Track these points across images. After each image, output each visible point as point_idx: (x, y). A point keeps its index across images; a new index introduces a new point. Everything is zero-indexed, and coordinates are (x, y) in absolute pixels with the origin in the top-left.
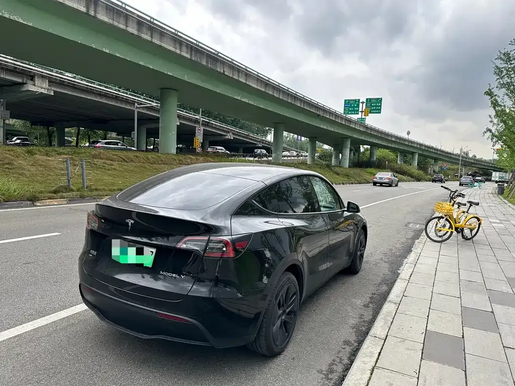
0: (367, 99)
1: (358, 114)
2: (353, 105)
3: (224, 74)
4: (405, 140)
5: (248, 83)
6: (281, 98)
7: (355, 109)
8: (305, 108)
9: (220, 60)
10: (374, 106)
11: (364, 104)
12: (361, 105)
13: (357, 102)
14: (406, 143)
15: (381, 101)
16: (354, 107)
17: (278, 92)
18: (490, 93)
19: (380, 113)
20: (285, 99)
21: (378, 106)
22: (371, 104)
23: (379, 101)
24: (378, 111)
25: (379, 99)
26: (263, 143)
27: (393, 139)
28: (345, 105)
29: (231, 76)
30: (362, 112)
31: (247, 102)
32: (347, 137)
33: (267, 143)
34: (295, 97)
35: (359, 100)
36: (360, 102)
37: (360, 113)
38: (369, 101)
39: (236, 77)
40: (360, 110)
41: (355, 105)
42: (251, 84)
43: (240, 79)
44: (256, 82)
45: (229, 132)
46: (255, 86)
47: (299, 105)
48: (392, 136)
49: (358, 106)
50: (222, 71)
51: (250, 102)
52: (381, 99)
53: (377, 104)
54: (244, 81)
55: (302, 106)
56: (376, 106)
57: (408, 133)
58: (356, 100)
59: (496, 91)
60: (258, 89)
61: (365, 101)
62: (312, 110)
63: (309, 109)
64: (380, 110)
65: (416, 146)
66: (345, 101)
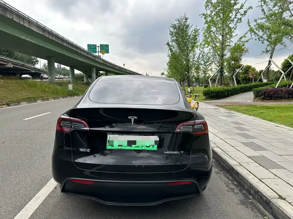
0: (100, 45)
1: (96, 53)
2: (93, 48)
3: (12, 20)
4: (123, 68)
5: (31, 28)
6: (54, 39)
7: (94, 50)
8: (70, 47)
9: (9, 10)
10: (105, 49)
11: (99, 48)
12: (97, 48)
13: (95, 46)
14: (124, 70)
15: (108, 46)
16: (93, 49)
17: (52, 36)
18: (168, 44)
19: (108, 53)
20: (56, 41)
21: (107, 49)
22: (103, 47)
23: (107, 46)
24: (108, 52)
25: (107, 45)
26: (35, 70)
27: (117, 68)
28: (88, 47)
29: (18, 21)
30: (98, 52)
31: (30, 41)
32: (94, 66)
33: (38, 70)
34: (63, 40)
35: (96, 45)
36: (97, 46)
37: (97, 53)
38: (102, 46)
39: (22, 23)
40: (97, 51)
41: (94, 48)
42: (33, 29)
43: (25, 25)
44: (36, 28)
45: (9, 63)
46: (36, 31)
47: (66, 45)
48: (117, 66)
49: (96, 49)
50: (11, 18)
51: (32, 41)
52: (108, 45)
53: (106, 48)
54: (28, 26)
55: (68, 46)
56: (106, 49)
57: (124, 65)
58: (94, 45)
59: (170, 43)
60: (38, 33)
61: (99, 46)
62: (73, 49)
63: (72, 48)
64: (108, 51)
65: (128, 72)
66: (88, 45)
